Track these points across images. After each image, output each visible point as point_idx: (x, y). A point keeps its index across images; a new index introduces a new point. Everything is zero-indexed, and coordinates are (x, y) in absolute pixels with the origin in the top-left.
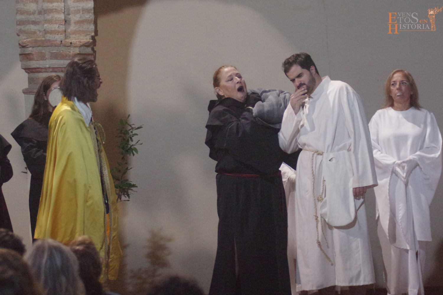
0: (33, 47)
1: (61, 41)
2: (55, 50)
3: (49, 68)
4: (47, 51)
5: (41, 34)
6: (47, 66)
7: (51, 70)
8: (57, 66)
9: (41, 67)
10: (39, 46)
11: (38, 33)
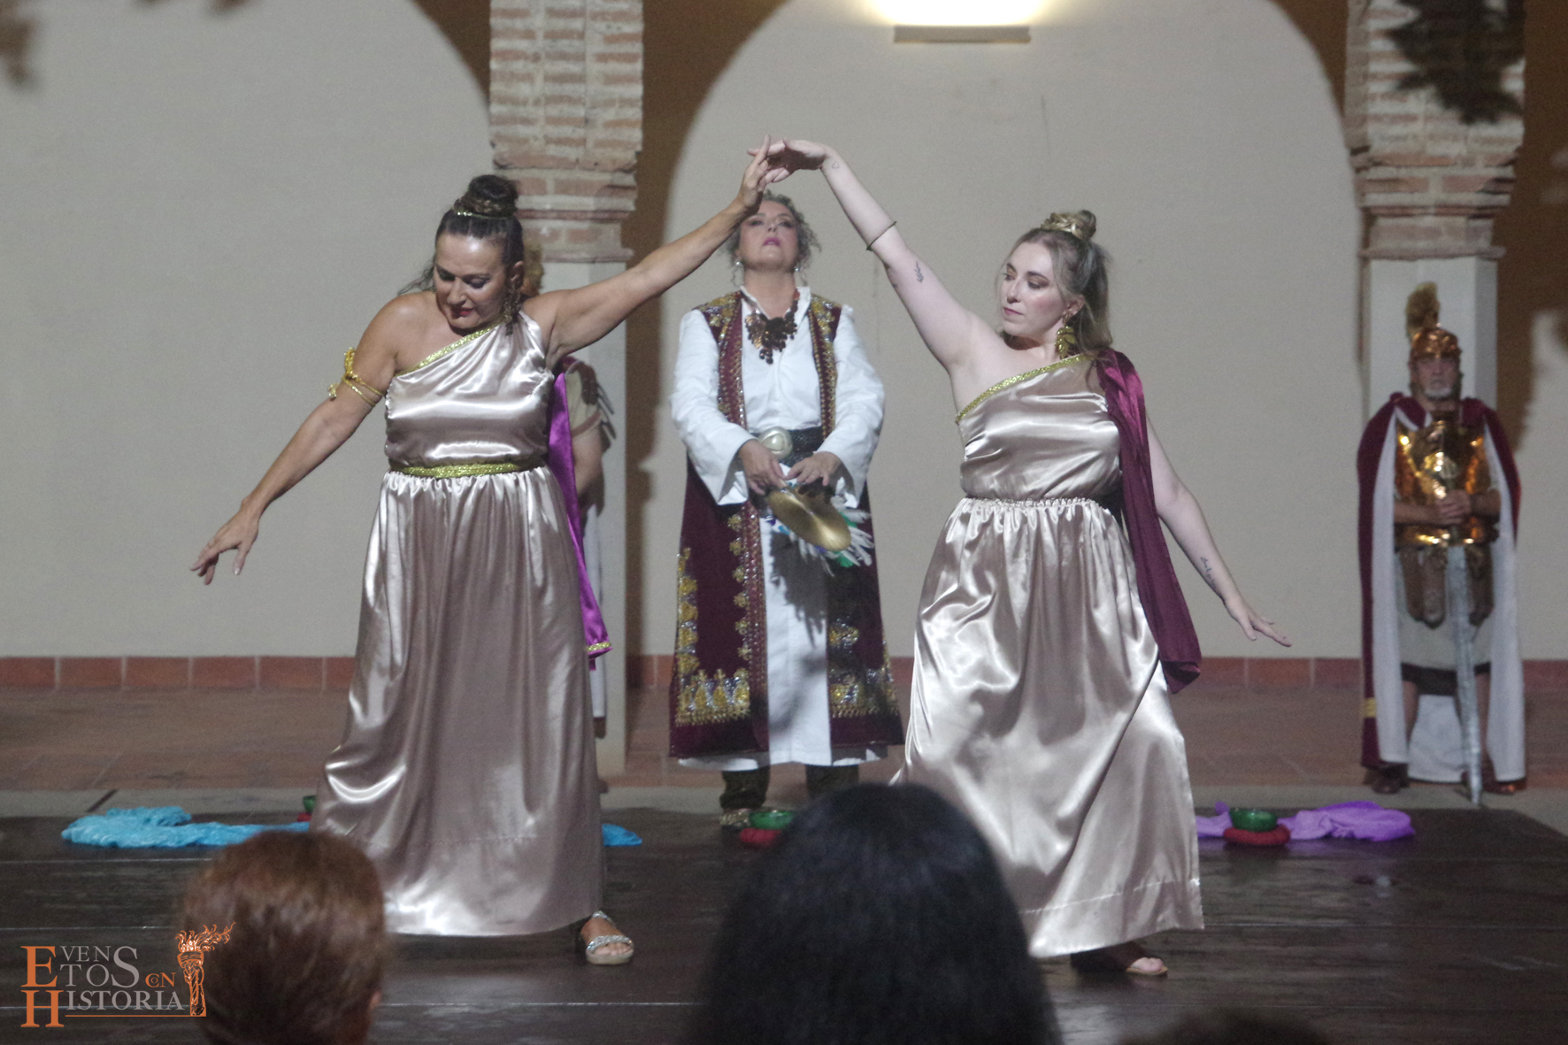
0: (522, 169)
1: (577, 160)
2: (563, 175)
3: (552, 211)
4: (549, 177)
5: (537, 144)
6: (548, 207)
7: (554, 215)
8: (566, 208)
9: (536, 207)
10: (533, 167)
11: (532, 141)
